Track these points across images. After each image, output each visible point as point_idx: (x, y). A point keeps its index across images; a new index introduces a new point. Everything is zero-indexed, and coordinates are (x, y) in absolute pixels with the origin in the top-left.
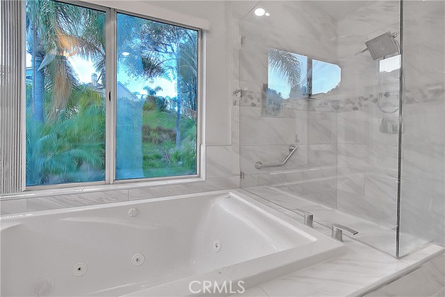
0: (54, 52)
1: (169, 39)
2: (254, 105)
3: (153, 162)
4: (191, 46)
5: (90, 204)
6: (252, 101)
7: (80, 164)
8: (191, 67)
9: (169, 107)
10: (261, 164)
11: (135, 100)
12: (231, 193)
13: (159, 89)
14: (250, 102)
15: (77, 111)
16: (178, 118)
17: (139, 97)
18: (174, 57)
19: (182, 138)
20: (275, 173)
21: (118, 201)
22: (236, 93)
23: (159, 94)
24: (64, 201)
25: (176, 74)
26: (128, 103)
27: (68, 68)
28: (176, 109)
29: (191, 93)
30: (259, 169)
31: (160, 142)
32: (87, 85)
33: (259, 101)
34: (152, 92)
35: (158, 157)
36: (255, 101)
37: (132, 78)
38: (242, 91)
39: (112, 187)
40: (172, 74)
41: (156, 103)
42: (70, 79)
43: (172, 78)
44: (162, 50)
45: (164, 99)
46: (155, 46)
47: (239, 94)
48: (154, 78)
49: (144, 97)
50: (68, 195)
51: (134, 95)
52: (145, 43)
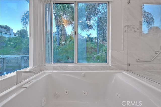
0: (61, 26)
1: (94, 16)
2: (135, 32)
3: (89, 59)
4: (102, 17)
5: (70, 70)
6: (134, 30)
7: (68, 59)
8: (102, 25)
9: (94, 40)
10: (139, 60)
11: (83, 39)
12: (124, 72)
13: (91, 34)
14: (133, 30)
15: (67, 43)
16: (98, 44)
17: (84, 37)
18: (96, 22)
19: (99, 51)
20: (147, 65)
21: (78, 70)
22: (125, 27)
23: (91, 36)
24: (63, 69)
25: (97, 28)
26: (81, 40)
27: (65, 30)
28: (97, 41)
29: (102, 35)
30: (138, 62)
31: (91, 52)
32: (70, 35)
33: (138, 29)
34: (88, 36)
35: (91, 58)
36: (136, 30)
37: (82, 31)
38: (128, 26)
39: (76, 65)
40: (95, 28)
41: (90, 39)
42: (66, 33)
43: (95, 30)
44: (92, 20)
45: (92, 38)
46: (89, 19)
47: (127, 27)
48: (89, 30)
49: (86, 37)
50: (64, 66)
51: (83, 37)
52: (86, 19)
